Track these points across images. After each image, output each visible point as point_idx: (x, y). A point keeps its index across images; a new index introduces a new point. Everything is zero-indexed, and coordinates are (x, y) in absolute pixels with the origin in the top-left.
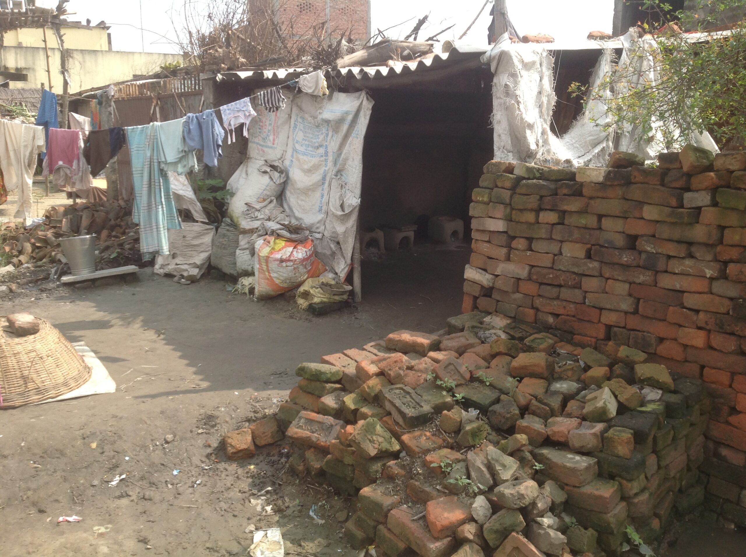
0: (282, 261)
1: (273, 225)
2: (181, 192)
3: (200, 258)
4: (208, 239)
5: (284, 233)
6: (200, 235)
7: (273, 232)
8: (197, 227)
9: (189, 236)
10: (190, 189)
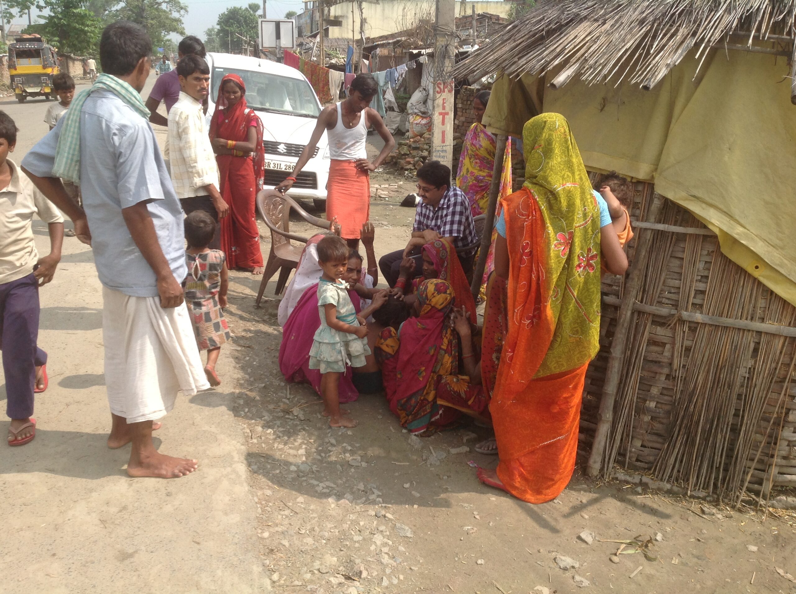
0: (417, 124)
1: (416, 111)
2: (390, 99)
3: (394, 127)
4: (398, 119)
5: (420, 114)
6: (396, 117)
7: (415, 114)
8: (395, 114)
9: (392, 117)
10: (393, 98)
